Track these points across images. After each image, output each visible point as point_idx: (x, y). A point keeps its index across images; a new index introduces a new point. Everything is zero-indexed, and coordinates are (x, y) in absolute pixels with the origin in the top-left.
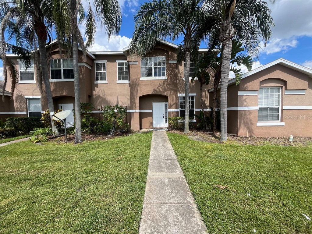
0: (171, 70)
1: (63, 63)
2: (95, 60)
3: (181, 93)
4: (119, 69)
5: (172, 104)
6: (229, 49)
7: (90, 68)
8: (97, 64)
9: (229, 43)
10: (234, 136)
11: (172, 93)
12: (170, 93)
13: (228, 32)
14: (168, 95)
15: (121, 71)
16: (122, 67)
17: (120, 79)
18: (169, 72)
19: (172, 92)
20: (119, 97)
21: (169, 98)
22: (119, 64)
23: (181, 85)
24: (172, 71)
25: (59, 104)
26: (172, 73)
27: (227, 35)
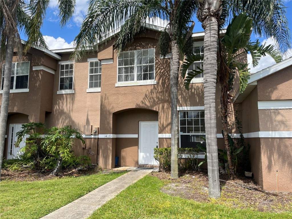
0: (164, 68)
1: (17, 68)
2: (60, 60)
3: (181, 106)
4: (92, 71)
5: (165, 126)
6: (210, 32)
7: (52, 72)
8: (62, 66)
9: (211, 23)
10: (256, 189)
11: (165, 107)
12: (163, 107)
13: (206, 6)
14: (159, 109)
15: (94, 74)
16: (95, 69)
17: (91, 86)
18: (161, 71)
19: (166, 105)
20: (89, 112)
21: (161, 115)
22: (92, 64)
23: (182, 91)
24: (165, 70)
25: (10, 124)
26: (165, 73)
27: (205, 12)
